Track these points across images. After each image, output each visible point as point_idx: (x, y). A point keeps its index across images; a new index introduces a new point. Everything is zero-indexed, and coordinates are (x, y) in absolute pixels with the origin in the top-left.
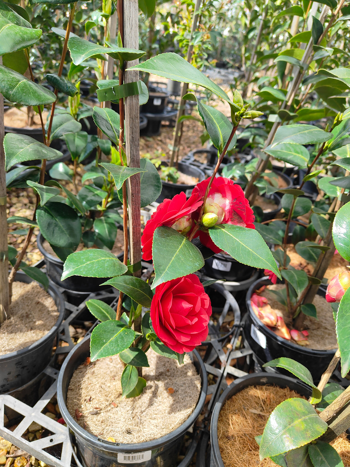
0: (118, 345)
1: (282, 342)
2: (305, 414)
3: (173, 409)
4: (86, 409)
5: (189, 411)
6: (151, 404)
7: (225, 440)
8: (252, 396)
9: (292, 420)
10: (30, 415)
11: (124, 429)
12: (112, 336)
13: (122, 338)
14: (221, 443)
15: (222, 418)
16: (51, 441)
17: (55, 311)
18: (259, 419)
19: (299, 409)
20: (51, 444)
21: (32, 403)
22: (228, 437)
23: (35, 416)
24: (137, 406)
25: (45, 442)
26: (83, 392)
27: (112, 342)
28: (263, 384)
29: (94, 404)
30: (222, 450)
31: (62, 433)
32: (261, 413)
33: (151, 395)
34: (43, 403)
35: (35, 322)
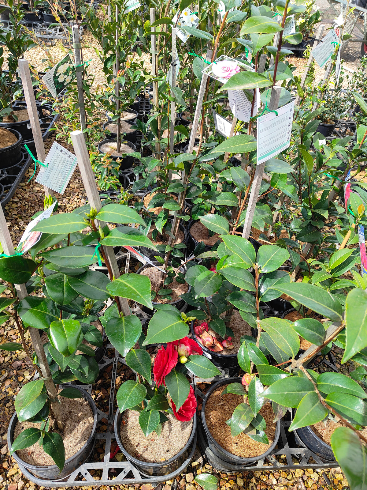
0: (154, 422)
1: (220, 356)
2: (244, 411)
3: (183, 428)
4: (140, 450)
5: (191, 424)
6: (170, 430)
7: (212, 428)
8: (216, 397)
9: (241, 417)
10: (105, 467)
11: (165, 450)
12: (148, 419)
13: (154, 417)
14: (211, 430)
15: (207, 417)
16: (125, 472)
17: (83, 401)
18: (223, 407)
19: (241, 410)
20: (126, 474)
21: (102, 460)
22: (212, 426)
23: (108, 466)
24: (164, 434)
25: (122, 475)
26: (132, 442)
27: (150, 422)
28: (219, 387)
29: (142, 446)
30: (212, 433)
31: (127, 466)
32: (223, 403)
33: (168, 425)
34: (107, 457)
35: (78, 415)
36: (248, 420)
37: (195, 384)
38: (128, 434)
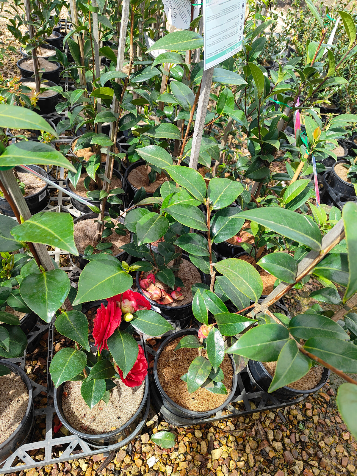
0: (99, 391)
1: (170, 309)
2: (201, 365)
3: (134, 391)
4: (86, 422)
5: (143, 385)
6: (120, 395)
7: (166, 386)
8: (168, 352)
9: (197, 371)
10: (48, 445)
11: (115, 418)
12: (92, 388)
13: (98, 385)
14: (165, 389)
15: (160, 375)
16: (71, 447)
17: (14, 377)
18: (176, 362)
19: (198, 364)
20: (73, 449)
21: (43, 438)
22: (166, 383)
23: (51, 443)
24: (113, 400)
25: (68, 450)
26: (77, 414)
27: (94, 391)
28: (171, 341)
29: (89, 416)
30: (166, 392)
31: (74, 440)
32: (176, 358)
33: (117, 389)
34: (49, 433)
35: (8, 394)
36: (206, 374)
37: (145, 341)
38: (72, 406)
